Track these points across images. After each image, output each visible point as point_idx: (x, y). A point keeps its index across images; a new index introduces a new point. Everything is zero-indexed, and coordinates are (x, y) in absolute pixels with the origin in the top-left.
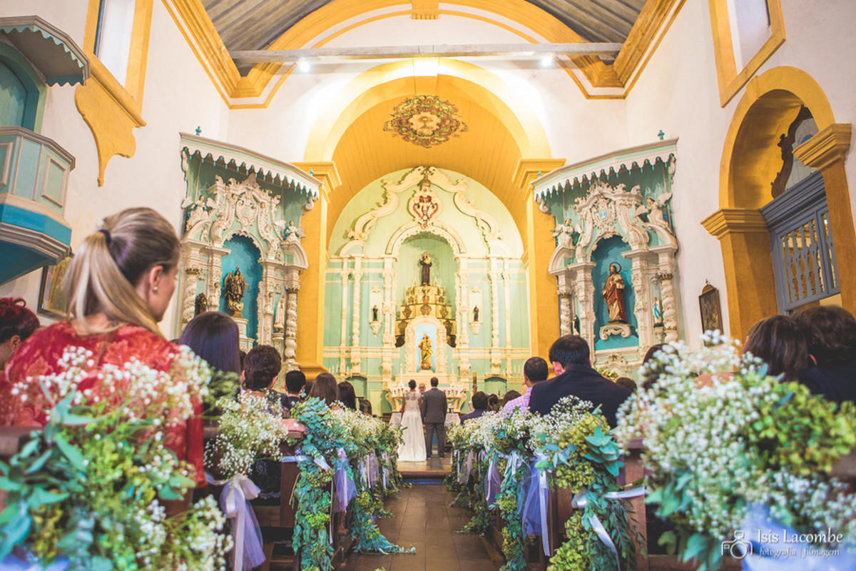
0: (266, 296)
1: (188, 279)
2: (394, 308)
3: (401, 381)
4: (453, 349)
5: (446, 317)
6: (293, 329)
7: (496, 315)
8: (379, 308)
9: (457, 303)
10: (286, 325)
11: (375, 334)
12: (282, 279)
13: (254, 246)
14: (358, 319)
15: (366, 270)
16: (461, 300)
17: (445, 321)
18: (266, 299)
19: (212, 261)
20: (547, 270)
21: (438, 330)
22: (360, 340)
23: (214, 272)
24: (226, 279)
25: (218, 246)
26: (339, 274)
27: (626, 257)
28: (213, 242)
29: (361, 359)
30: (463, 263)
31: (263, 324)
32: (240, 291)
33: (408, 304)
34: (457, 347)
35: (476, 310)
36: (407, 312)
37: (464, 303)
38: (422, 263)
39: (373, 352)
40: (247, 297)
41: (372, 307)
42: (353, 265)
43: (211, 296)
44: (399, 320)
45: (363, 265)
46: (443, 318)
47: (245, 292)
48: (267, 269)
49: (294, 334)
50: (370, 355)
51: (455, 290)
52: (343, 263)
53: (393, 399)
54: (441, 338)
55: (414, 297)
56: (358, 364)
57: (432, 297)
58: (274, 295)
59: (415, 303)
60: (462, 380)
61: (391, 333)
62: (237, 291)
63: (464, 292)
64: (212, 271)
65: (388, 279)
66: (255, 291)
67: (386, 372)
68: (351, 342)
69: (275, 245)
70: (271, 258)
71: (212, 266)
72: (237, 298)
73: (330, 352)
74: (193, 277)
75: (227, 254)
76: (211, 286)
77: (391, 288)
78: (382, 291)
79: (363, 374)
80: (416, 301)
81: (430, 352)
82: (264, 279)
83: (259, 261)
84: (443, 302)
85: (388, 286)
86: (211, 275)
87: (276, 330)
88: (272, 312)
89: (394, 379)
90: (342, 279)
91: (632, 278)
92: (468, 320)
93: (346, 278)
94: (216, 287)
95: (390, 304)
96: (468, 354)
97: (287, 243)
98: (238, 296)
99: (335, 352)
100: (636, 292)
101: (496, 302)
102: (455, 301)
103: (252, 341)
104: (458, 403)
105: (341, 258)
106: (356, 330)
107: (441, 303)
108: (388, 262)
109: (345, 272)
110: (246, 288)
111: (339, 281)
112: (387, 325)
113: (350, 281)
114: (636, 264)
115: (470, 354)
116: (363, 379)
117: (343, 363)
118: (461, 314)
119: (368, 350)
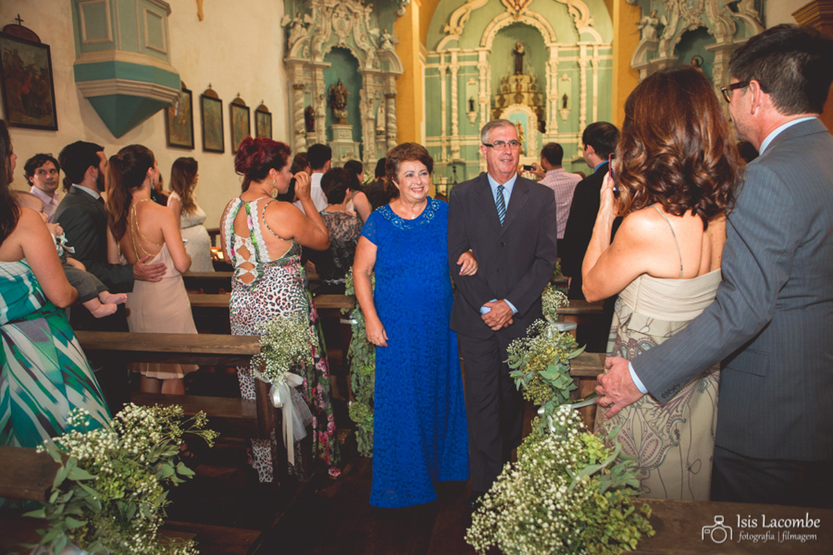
0: (366, 103)
1: (296, 94)
2: (489, 98)
4: (543, 135)
5: (538, 104)
6: (393, 131)
7: (584, 102)
8: (475, 98)
9: (547, 91)
10: (387, 128)
11: (472, 123)
12: (380, 85)
13: (352, 56)
14: (456, 110)
15: (462, 64)
16: (551, 88)
17: (535, 108)
18: (367, 106)
19: (315, 74)
20: (630, 63)
21: (529, 118)
22: (459, 130)
23: (318, 85)
24: (330, 91)
25: (319, 60)
26: (437, 69)
27: (709, 50)
28: (314, 57)
29: (461, 147)
30: (554, 52)
31: (367, 129)
32: (343, 101)
33: (502, 93)
34: (547, 133)
35: (565, 98)
36: (502, 101)
37: (554, 91)
38: (515, 53)
39: (471, 140)
40: (350, 104)
41: (468, 98)
42: (449, 60)
43: (318, 108)
44: (494, 108)
45: (459, 59)
46: (535, 105)
47: (348, 100)
48: (366, 77)
49: (395, 135)
50: (468, 143)
51: (545, 79)
52: (440, 58)
54: (532, 124)
55: (508, 86)
56: (457, 151)
57: (525, 84)
58: (373, 101)
59: (509, 91)
62: (341, 100)
63: (554, 80)
64: (316, 84)
65: (482, 72)
66: (357, 99)
68: (450, 132)
69: (371, 54)
70: (369, 67)
71: (315, 80)
72: (341, 107)
73: (433, 141)
74: (299, 92)
75: (328, 67)
76: (317, 98)
77: (486, 80)
78: (477, 83)
79: (463, 160)
80: (510, 90)
81: (522, 138)
82: (364, 87)
83: (358, 71)
84: (535, 89)
85: (482, 78)
86: (316, 88)
87: (378, 133)
88: (373, 117)
90: (440, 73)
91: (713, 72)
92: (557, 107)
93: (443, 73)
94: (321, 99)
95: (484, 95)
97: (383, 51)
98: (342, 105)
99: (437, 141)
100: (715, 87)
101: (584, 88)
102: (545, 89)
103: (358, 144)
105: (439, 54)
106: (455, 121)
107: (533, 91)
108: (483, 55)
109: (442, 67)
110: (349, 97)
111: (438, 76)
112: (483, 114)
113: (448, 75)
114: (719, 57)
115: (558, 138)
116: (463, 164)
117: (444, 151)
118: (551, 102)
119: (467, 138)
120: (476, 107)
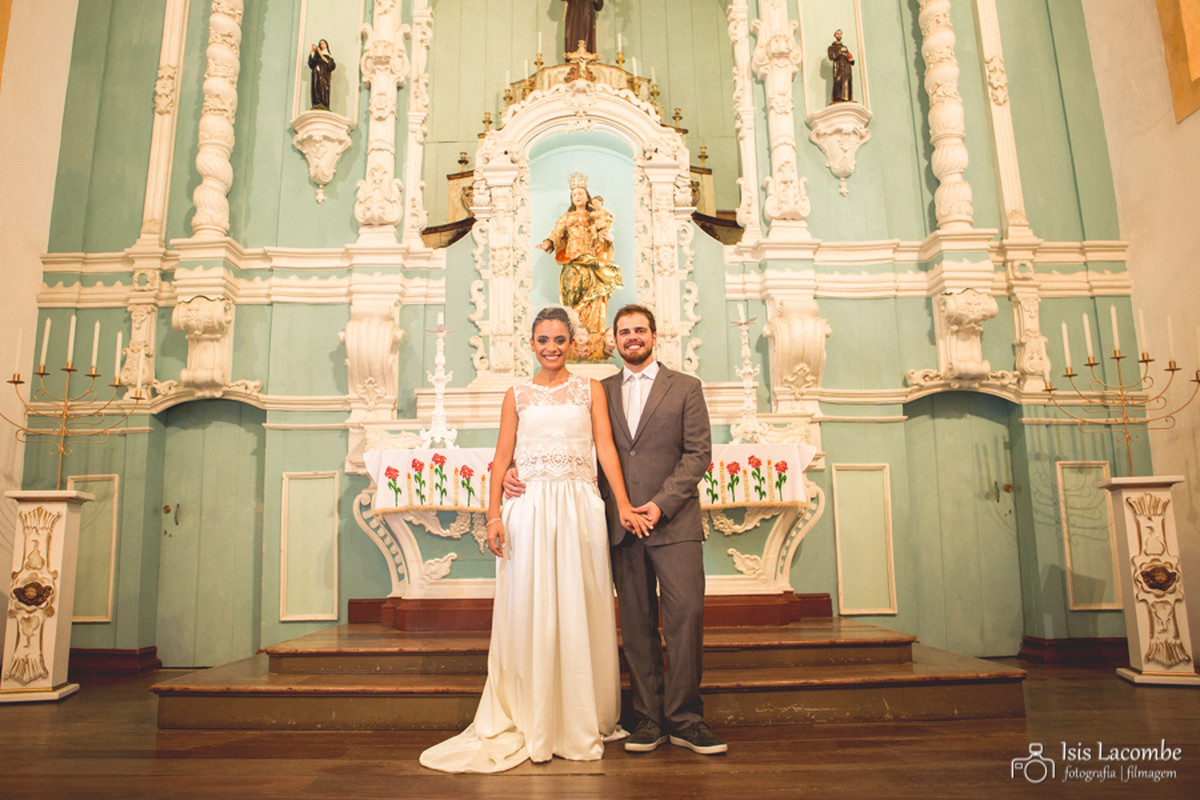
3: (440, 412)
4: (730, 248)
11: (315, 180)
14: (233, 105)
21: (646, 156)
22: (233, 208)
29: (239, 308)
34: (749, 239)
35: (838, 58)
37: (777, 22)
39: (304, 273)
41: (305, 50)
50: (283, 288)
53: (385, 518)
54: (661, 196)
56: (214, 331)
60: (784, 408)
61: (398, 172)
67: (368, 374)
73: (85, 280)
79: (244, 389)
81: (606, 273)
89: (407, 409)
95: (395, 35)
96: (810, 273)
104: (787, 536)
112: (381, 133)
115: (818, 269)
116: (247, 414)
117: (145, 331)
118: (760, 81)
119: (277, 262)
120: (343, 84)
